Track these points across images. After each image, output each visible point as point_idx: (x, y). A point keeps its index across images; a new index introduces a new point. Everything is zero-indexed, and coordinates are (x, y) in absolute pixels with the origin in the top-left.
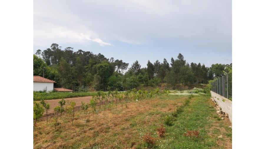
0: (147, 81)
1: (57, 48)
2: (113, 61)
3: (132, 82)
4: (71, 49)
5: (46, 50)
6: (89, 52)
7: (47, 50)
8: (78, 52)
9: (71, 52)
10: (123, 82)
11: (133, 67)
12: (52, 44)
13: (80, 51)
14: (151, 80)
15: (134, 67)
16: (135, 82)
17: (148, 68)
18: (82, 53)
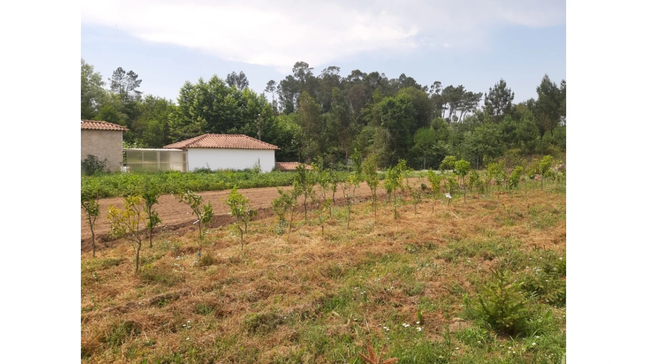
0: (531, 139)
1: (306, 72)
2: (437, 91)
3: (479, 142)
4: (335, 72)
5: (284, 81)
6: (375, 75)
7: (287, 80)
8: (350, 77)
9: (336, 77)
10: (454, 145)
11: (490, 101)
12: (294, 64)
13: (357, 73)
14: (544, 137)
15: (492, 100)
16: (487, 143)
17: (541, 98)
18: (361, 78)
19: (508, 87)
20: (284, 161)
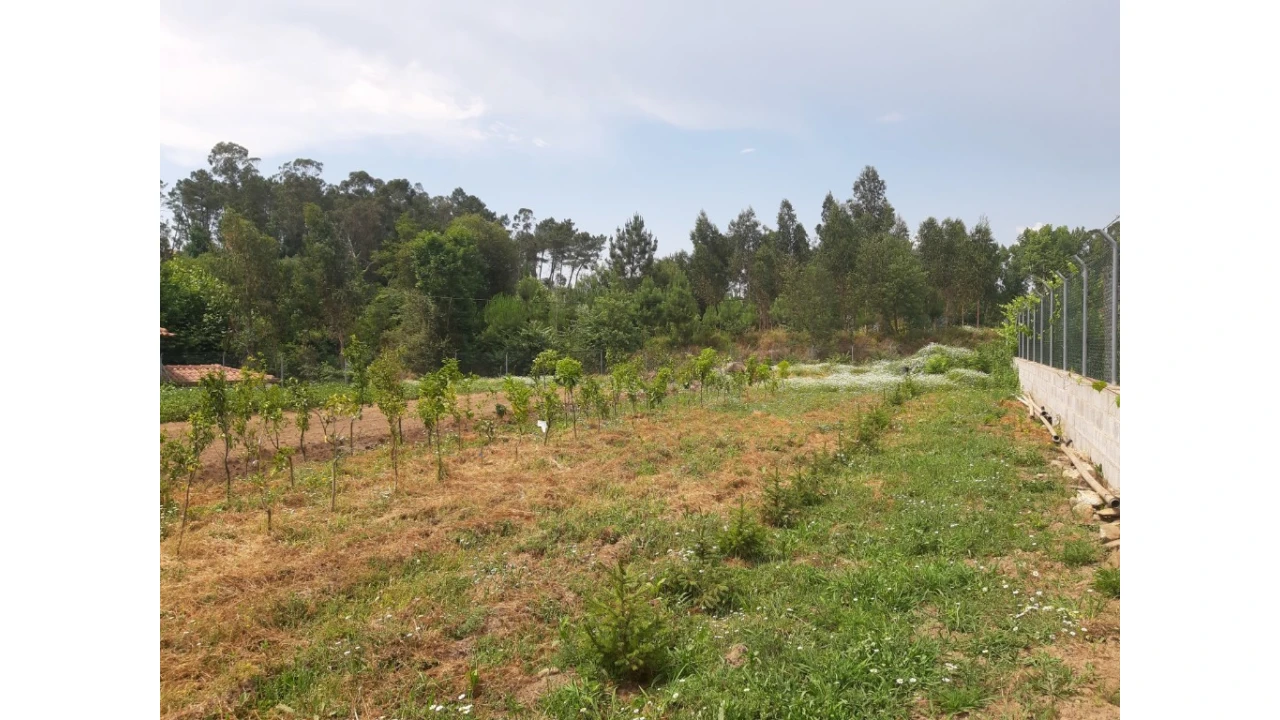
0: (685, 319)
1: (241, 166)
2: (527, 226)
3: (603, 324)
4: (311, 172)
5: (187, 182)
6: (401, 185)
7: (194, 180)
8: (346, 185)
9: (315, 183)
10: (560, 328)
11: (618, 252)
12: (213, 145)
13: (361, 178)
14: (706, 317)
15: (621, 249)
16: (616, 327)
17: (698, 250)
18: (370, 189)
19: (647, 229)
20: (184, 363)
